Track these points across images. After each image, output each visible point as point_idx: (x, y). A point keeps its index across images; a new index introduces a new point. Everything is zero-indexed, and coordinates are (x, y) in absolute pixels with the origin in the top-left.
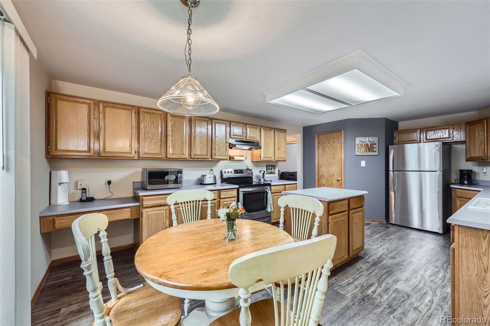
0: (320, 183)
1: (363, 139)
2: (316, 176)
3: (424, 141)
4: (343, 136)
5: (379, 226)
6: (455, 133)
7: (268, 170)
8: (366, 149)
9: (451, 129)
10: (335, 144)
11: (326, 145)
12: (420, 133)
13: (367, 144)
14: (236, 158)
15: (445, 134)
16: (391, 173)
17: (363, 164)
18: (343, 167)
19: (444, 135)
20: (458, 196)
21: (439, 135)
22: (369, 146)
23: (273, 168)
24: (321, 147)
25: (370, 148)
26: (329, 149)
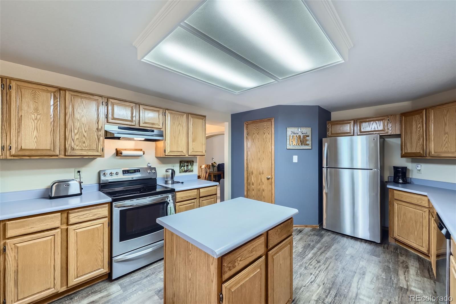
0: (249, 181)
1: (295, 130)
2: (245, 173)
3: (358, 134)
4: (273, 126)
5: (312, 233)
6: (390, 125)
7: (183, 168)
8: (299, 141)
9: (386, 120)
10: (265, 134)
11: (256, 137)
12: (353, 125)
13: (300, 136)
14: (124, 153)
15: (380, 126)
16: (324, 170)
17: (295, 159)
18: (273, 163)
19: (378, 127)
20: (395, 198)
21: (373, 128)
22: (302, 139)
23: (190, 164)
24: (249, 137)
25: (302, 141)
26: (258, 142)
